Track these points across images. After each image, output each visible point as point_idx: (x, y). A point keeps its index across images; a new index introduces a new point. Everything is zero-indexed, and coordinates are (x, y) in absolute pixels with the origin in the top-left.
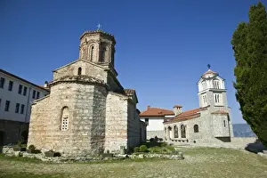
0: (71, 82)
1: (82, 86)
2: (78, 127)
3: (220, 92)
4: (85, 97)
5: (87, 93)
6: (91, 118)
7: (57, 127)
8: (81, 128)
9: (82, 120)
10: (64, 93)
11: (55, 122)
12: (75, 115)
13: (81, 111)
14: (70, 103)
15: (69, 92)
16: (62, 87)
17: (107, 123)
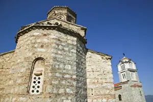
0: (50, 28)
1: (63, 35)
2: (58, 88)
3: (134, 72)
4: (66, 49)
5: (69, 44)
6: (74, 77)
7: (23, 88)
8: (61, 91)
9: (63, 78)
10: (39, 41)
11: (19, 81)
12: (54, 70)
13: (61, 66)
14: (47, 53)
15: (45, 40)
16: (36, 34)
17: (89, 86)
